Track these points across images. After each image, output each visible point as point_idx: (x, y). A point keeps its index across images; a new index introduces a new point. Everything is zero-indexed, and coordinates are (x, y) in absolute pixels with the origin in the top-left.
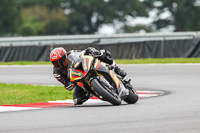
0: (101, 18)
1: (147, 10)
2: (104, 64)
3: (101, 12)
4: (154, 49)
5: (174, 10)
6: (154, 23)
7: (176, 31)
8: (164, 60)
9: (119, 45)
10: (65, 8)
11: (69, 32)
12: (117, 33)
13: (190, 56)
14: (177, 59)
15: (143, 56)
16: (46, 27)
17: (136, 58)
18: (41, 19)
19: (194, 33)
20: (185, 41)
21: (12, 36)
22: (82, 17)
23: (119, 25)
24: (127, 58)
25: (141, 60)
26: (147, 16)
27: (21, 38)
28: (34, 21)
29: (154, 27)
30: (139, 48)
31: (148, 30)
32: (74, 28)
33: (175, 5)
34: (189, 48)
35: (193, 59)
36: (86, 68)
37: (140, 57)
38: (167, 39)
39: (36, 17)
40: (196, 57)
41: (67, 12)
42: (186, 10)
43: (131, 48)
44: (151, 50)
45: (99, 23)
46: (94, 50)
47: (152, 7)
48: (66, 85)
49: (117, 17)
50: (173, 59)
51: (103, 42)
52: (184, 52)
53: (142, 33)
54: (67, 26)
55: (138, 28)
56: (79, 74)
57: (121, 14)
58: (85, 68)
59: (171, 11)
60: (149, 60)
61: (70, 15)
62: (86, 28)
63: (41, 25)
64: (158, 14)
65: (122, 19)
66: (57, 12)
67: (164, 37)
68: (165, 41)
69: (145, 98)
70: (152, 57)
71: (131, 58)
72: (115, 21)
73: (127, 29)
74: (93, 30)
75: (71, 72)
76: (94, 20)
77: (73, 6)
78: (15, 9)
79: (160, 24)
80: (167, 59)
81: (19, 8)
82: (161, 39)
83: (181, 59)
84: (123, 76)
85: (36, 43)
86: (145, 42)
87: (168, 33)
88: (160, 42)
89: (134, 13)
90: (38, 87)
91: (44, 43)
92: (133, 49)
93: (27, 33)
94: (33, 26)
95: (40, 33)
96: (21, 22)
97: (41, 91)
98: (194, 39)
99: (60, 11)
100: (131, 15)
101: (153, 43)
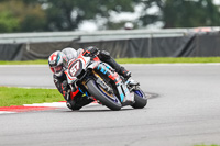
0: (82, 13)
1: (133, 5)
3: (82, 7)
4: (141, 48)
6: (141, 18)
8: (151, 60)
11: (47, 29)
12: (100, 29)
13: (180, 55)
15: (129, 55)
17: (121, 57)
18: (17, 15)
19: (185, 30)
20: (175, 39)
22: (61, 12)
23: (102, 21)
26: (132, 11)
29: (140, 24)
32: (52, 25)
34: (179, 46)
35: (183, 59)
38: (155, 36)
39: (10, 12)
40: (187, 56)
41: (45, 6)
43: (114, 46)
44: (137, 49)
45: (80, 19)
47: (138, 1)
49: (99, 12)
50: (162, 59)
51: (84, 40)
52: (174, 51)
55: (121, 25)
57: (103, 8)
59: (159, 5)
60: (135, 59)
61: (48, 11)
62: (65, 25)
63: (16, 21)
64: (145, 9)
65: (105, 15)
67: (152, 34)
68: (153, 39)
70: (138, 56)
71: (115, 57)
72: (98, 17)
73: (111, 26)
74: (73, 26)
76: (74, 14)
79: (147, 20)
82: (149, 36)
85: (11, 41)
86: (130, 40)
87: (156, 30)
88: (147, 40)
89: (119, 7)
91: (19, 41)
92: (117, 47)
95: (15, 30)
97: (16, 93)
98: (185, 36)
100: (115, 10)
101: (139, 40)
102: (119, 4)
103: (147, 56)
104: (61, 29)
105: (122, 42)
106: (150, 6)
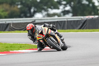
0: (36, 10)
1: (59, 6)
2: (52, 31)
3: (36, 7)
5: (72, 6)
6: (62, 12)
7: (73, 16)
8: (67, 30)
11: (20, 17)
12: (44, 17)
13: (80, 28)
14: (74, 30)
16: (8, 14)
18: (6, 10)
19: (82, 17)
20: (78, 21)
23: (45, 13)
26: (58, 9)
28: (3, 11)
29: (62, 14)
31: (59, 15)
32: (22, 15)
33: (72, 3)
34: (79, 24)
35: (81, 30)
38: (69, 20)
39: (3, 9)
41: (19, 6)
42: (78, 5)
44: (60, 26)
45: (35, 12)
47: (61, 4)
48: (34, 42)
49: (44, 9)
50: (72, 30)
52: (77, 27)
53: (56, 17)
54: (19, 14)
55: (54, 15)
57: (45, 7)
58: (44, 33)
59: (70, 6)
61: (20, 8)
62: (28, 15)
63: (6, 13)
64: (64, 8)
65: (46, 10)
66: (14, 7)
67: (67, 19)
68: (68, 21)
70: (61, 29)
72: (43, 11)
73: (49, 15)
75: (37, 35)
76: (32, 10)
79: (65, 13)
80: (69, 30)
82: (66, 20)
83: (76, 30)
85: (4, 22)
86: (57, 22)
87: (69, 17)
88: (65, 21)
89: (52, 7)
90: (5, 44)
91: (7, 22)
94: (2, 14)
97: (6, 46)
98: (82, 20)
99: (16, 6)
102: (52, 5)
103: (65, 29)
104: (26, 17)
106: (66, 7)
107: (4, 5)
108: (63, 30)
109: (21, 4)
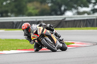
0: (66, 8)
1: (88, 4)
3: (66, 5)
4: (92, 23)
6: (92, 10)
8: (96, 28)
9: (75, 21)
10: (48, 3)
11: (51, 15)
12: (74, 15)
15: (86, 26)
17: (83, 27)
18: (37, 8)
21: (23, 16)
22: (57, 7)
23: (75, 11)
24: (78, 27)
25: (85, 28)
26: (88, 7)
27: (27, 17)
29: (92, 12)
30: (84, 22)
31: (88, 13)
32: (53, 13)
36: (39, 33)
37: (85, 27)
41: (50, 5)
43: (80, 22)
44: (90, 23)
45: (65, 10)
46: (44, 24)
47: (90, 3)
48: (30, 42)
49: (74, 7)
51: (67, 19)
53: (86, 15)
55: (84, 13)
56: (36, 36)
57: (75, 6)
60: (89, 28)
61: (51, 6)
62: (59, 13)
63: (37, 11)
64: (94, 6)
65: (76, 8)
69: (87, 46)
71: (80, 27)
72: (73, 9)
73: (79, 13)
74: (62, 13)
76: (63, 8)
77: (52, 2)
78: (24, 3)
81: (26, 3)
82: (95, 18)
84: (59, 37)
86: (87, 20)
88: (94, 19)
91: (38, 20)
92: (81, 22)
93: (30, 15)
94: (33, 12)
95: (36, 15)
96: (27, 10)
100: (80, 6)
101: (91, 20)
102: (82, 4)
103: (94, 27)
104: (57, 15)
105: (84, 20)
106: (96, 5)
107: (35, 3)
108: (93, 28)
109: (51, 3)
